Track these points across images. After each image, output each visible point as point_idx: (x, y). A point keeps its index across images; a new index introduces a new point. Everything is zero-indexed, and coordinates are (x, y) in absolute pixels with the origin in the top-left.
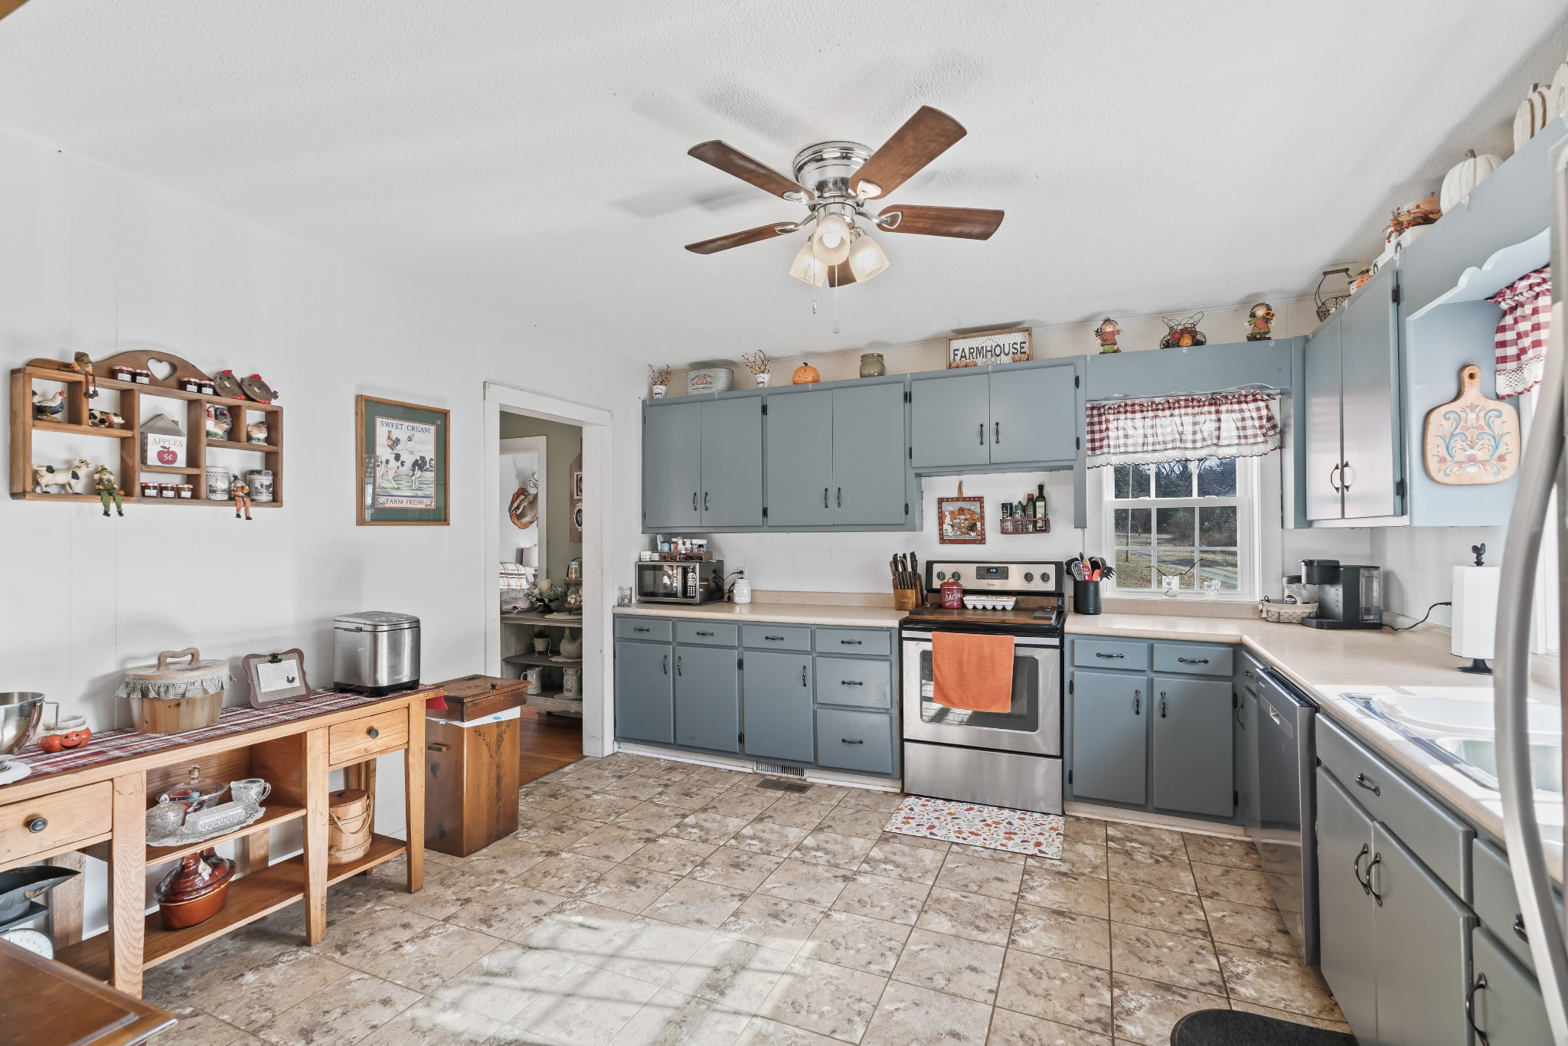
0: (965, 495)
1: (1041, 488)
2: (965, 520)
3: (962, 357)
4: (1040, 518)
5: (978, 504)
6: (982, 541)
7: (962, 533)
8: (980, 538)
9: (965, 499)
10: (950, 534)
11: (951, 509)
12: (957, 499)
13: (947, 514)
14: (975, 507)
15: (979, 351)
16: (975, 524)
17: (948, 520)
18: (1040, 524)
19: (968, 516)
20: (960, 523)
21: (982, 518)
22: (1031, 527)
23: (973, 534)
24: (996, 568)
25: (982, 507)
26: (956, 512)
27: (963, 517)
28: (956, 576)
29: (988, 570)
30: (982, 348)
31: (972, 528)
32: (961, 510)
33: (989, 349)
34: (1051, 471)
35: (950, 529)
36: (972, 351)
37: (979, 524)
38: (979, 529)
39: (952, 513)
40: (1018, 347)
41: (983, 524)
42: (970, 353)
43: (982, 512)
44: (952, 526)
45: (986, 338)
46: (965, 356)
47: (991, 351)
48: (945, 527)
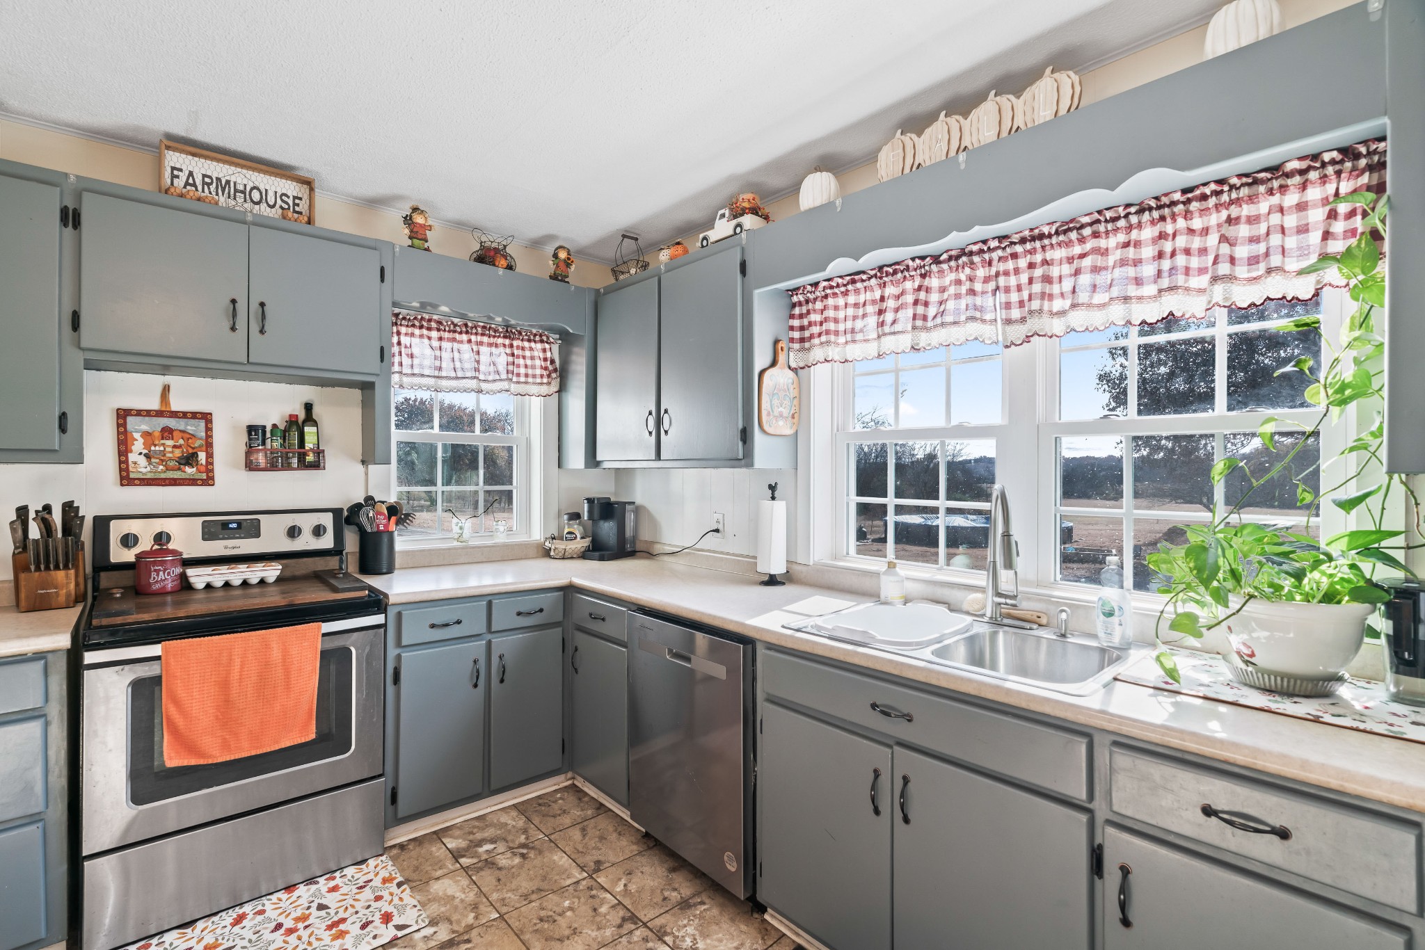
0: (174, 407)
1: (308, 407)
2: (175, 447)
3: (187, 184)
4: (311, 450)
5: (202, 424)
6: (209, 481)
7: (168, 469)
8: (204, 476)
9: (174, 415)
10: (144, 470)
11: (145, 427)
12: (159, 414)
13: (137, 435)
14: (197, 428)
15: (223, 185)
16: (195, 455)
17: (138, 445)
18: (310, 458)
19: (181, 442)
20: (163, 453)
21: (209, 445)
22: (295, 461)
23: (190, 471)
24: (239, 523)
25: (209, 429)
26: (157, 434)
27: (170, 443)
28: (161, 538)
29: (225, 525)
30: (228, 182)
31: (190, 459)
32: (167, 432)
33: (241, 187)
34: (322, 386)
35: (142, 461)
36: (207, 180)
37: (202, 456)
38: (204, 462)
39: (146, 435)
40: (291, 202)
41: (210, 456)
42: (204, 183)
43: (209, 437)
44: (148, 457)
45: (239, 170)
46: (194, 185)
47: (243, 192)
48: (132, 457)
